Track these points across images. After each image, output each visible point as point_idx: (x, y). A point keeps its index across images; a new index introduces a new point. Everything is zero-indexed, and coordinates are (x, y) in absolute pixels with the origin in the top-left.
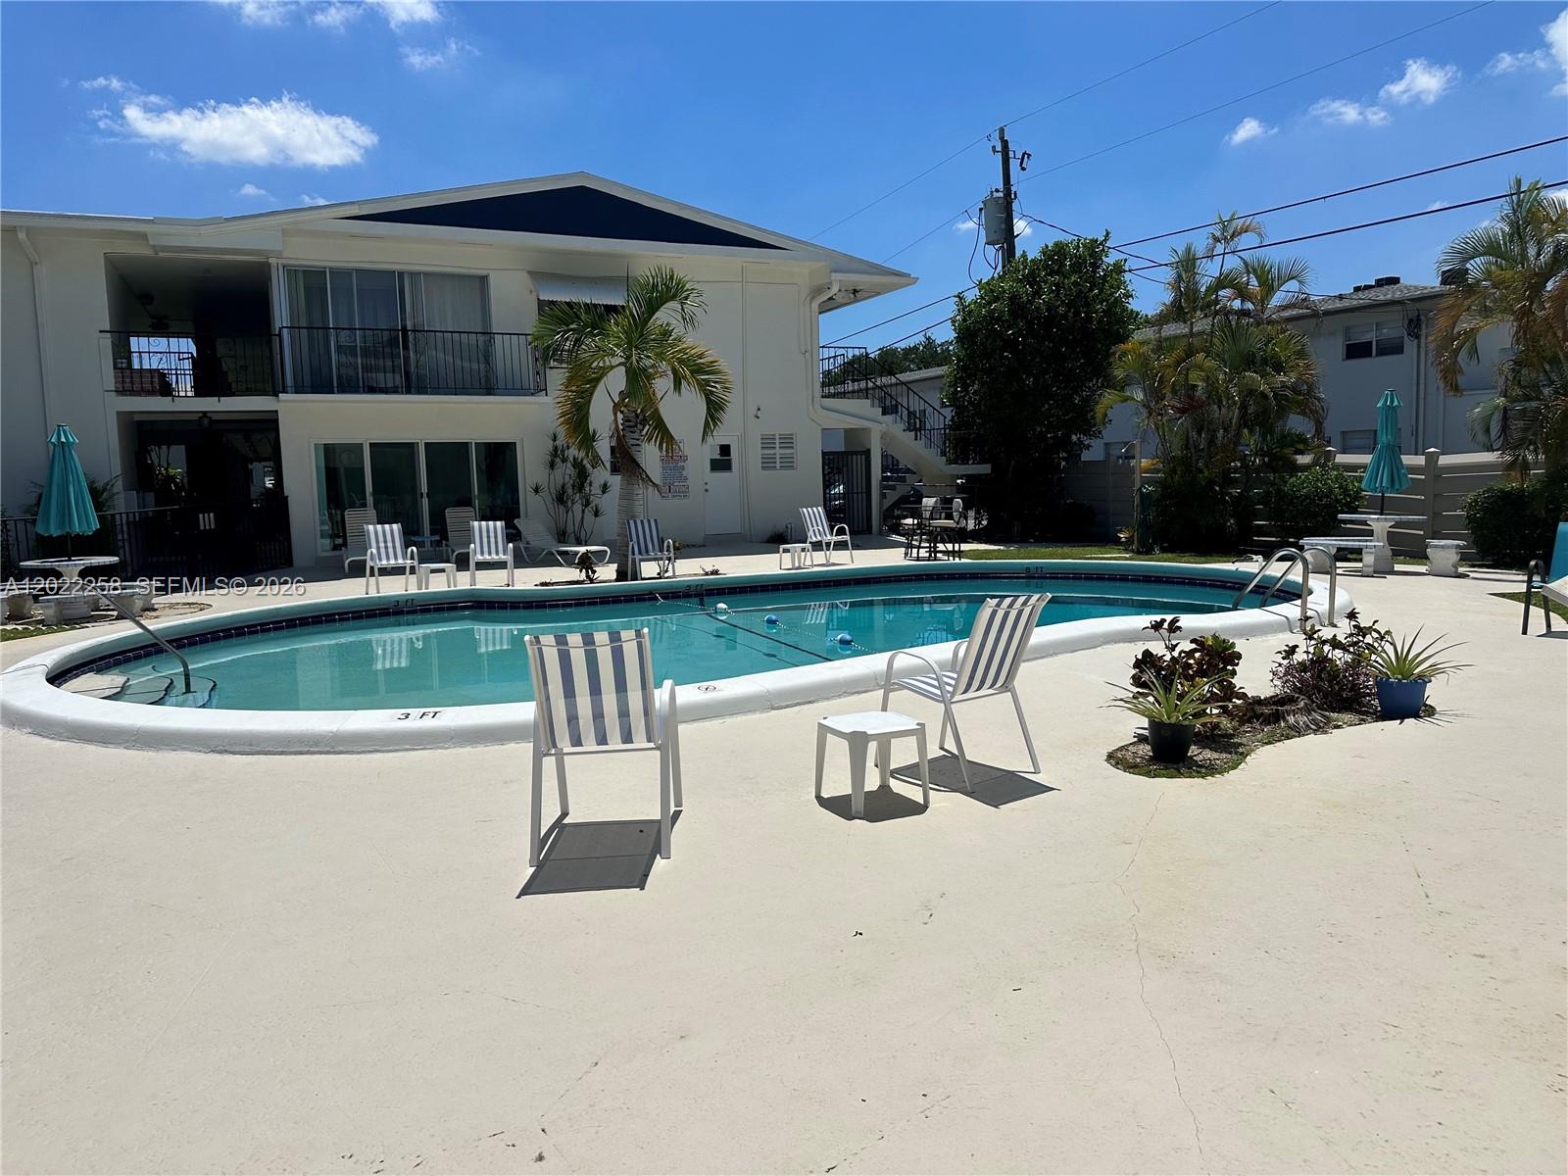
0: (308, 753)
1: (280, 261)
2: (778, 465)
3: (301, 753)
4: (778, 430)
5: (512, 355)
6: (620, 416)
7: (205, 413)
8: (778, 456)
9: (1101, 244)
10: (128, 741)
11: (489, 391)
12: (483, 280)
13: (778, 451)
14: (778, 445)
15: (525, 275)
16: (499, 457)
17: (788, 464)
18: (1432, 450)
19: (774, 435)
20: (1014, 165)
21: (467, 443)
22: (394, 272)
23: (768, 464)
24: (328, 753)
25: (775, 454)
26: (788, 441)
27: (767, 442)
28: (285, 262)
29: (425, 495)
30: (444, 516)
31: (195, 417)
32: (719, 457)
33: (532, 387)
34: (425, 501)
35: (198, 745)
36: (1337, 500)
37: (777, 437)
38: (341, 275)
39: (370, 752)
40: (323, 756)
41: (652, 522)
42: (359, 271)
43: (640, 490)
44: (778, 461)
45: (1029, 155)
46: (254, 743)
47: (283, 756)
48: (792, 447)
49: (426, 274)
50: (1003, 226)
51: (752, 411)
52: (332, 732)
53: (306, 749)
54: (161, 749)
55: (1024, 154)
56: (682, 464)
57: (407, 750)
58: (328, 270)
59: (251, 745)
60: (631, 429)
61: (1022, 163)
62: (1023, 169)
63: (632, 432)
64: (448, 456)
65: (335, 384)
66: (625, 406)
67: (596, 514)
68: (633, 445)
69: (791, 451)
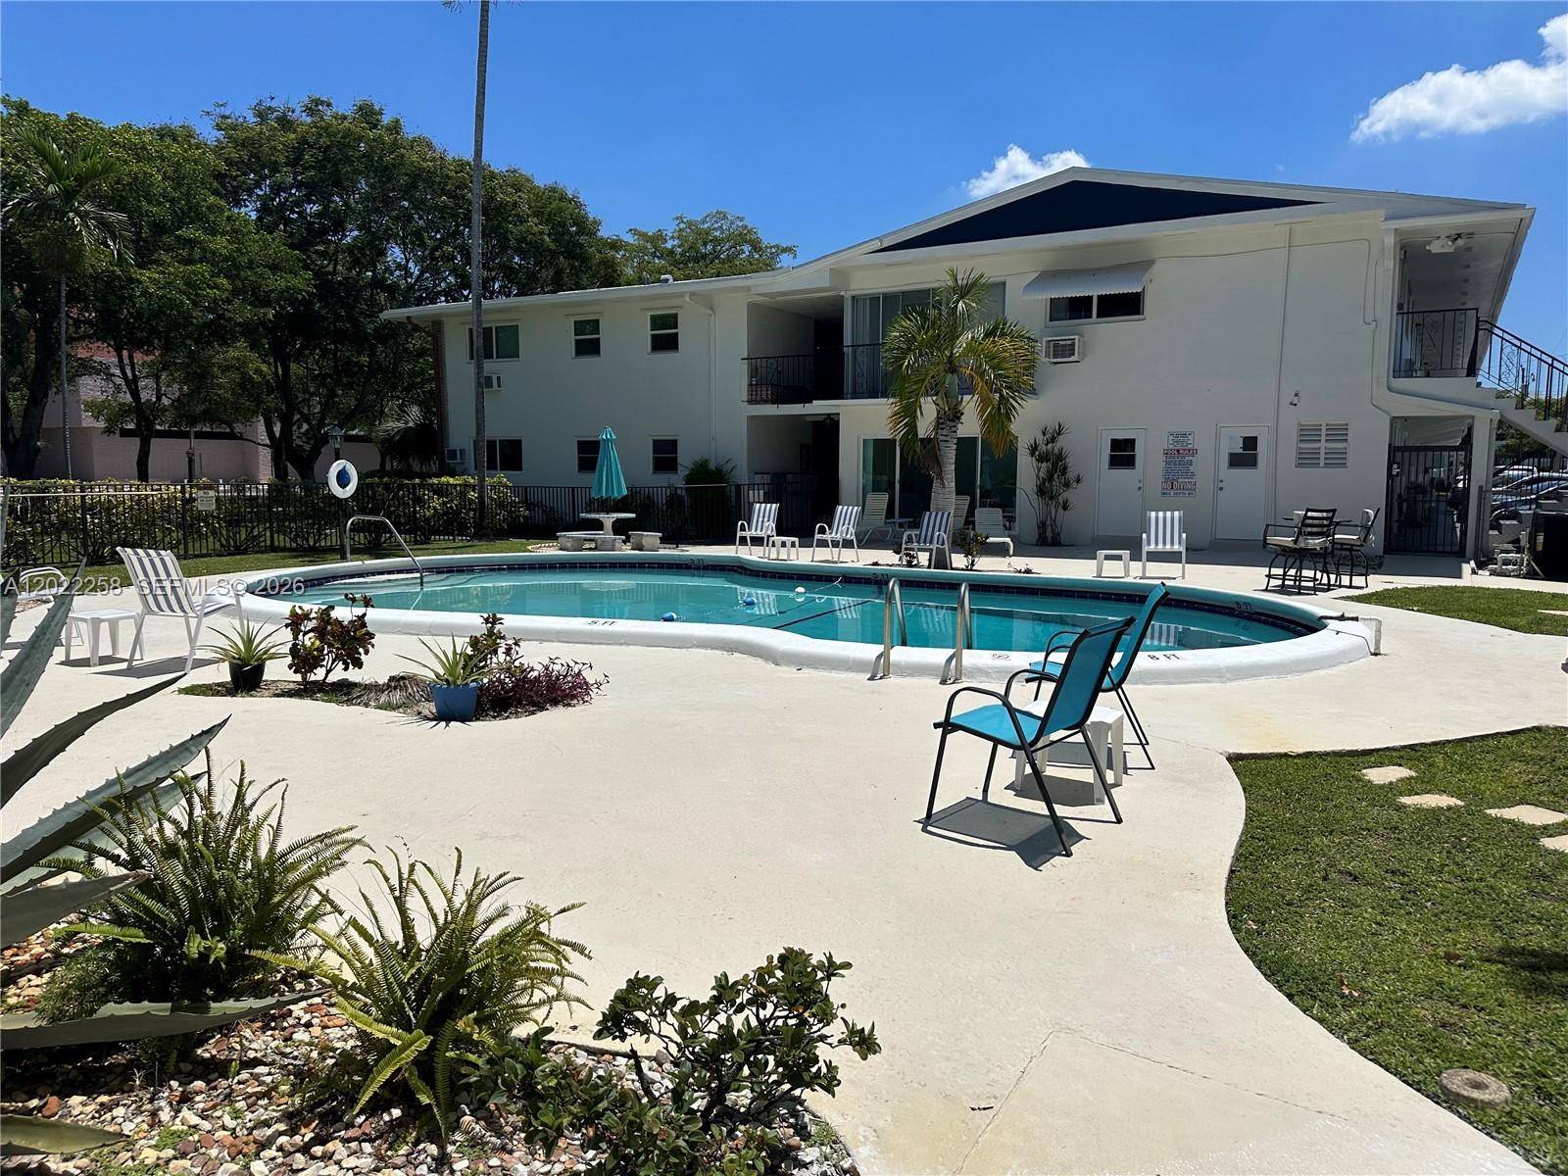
1: (849, 294)
2: (1322, 464)
4: (1324, 418)
7: (829, 415)
8: (1323, 451)
12: (1000, 287)
13: (1323, 444)
14: (1323, 438)
17: (1338, 460)
19: (1321, 425)
21: (976, 438)
22: (930, 289)
23: (1306, 460)
25: (1318, 448)
26: (1339, 433)
27: (1308, 434)
28: (854, 293)
31: (821, 419)
32: (1241, 451)
37: (1324, 428)
42: (905, 292)
44: (1322, 457)
48: (1345, 440)
51: (1287, 396)
56: (1190, 458)
58: (881, 296)
69: (1344, 445)
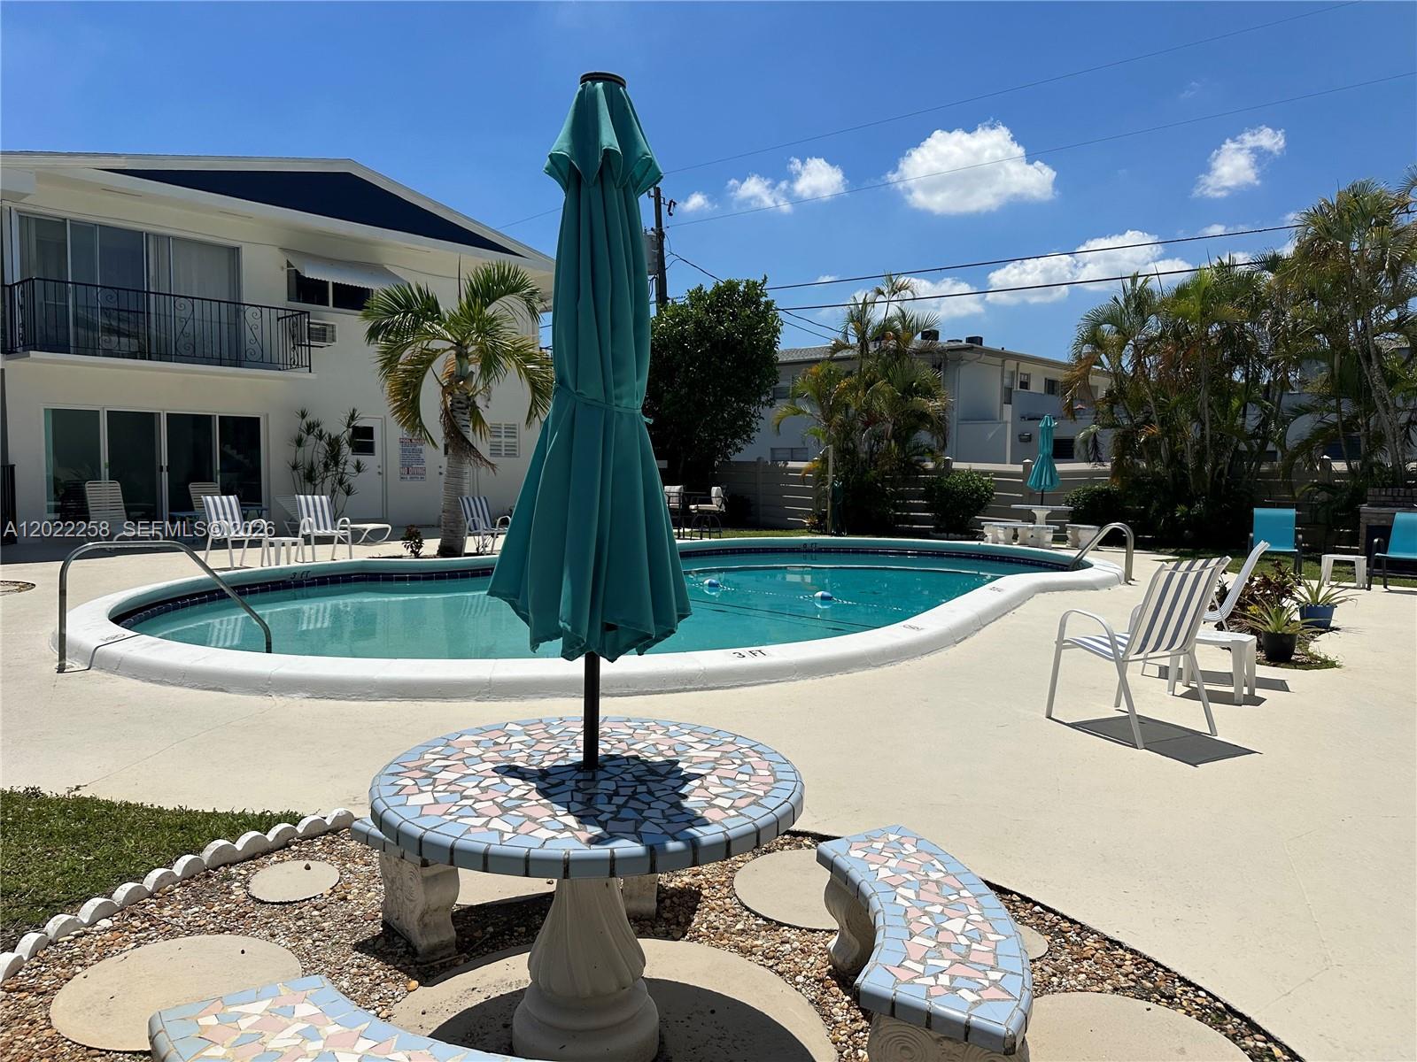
0: (685, 690)
1: (14, 206)
2: (503, 453)
3: (678, 691)
4: (503, 420)
5: (260, 326)
6: (449, 399)
8: (503, 445)
9: (760, 285)
10: (478, 694)
11: (237, 363)
12: (234, 252)
13: (503, 439)
14: (503, 434)
15: (276, 250)
16: (243, 432)
17: (511, 452)
18: (1028, 461)
19: (500, 424)
20: (664, 208)
21: (210, 416)
22: (142, 233)
23: (494, 450)
24: (702, 689)
25: (500, 442)
26: (511, 431)
28: (20, 207)
29: (165, 469)
30: (188, 491)
33: (281, 361)
34: (165, 475)
35: (570, 691)
36: (983, 496)
37: (503, 427)
38: (85, 230)
39: (738, 686)
40: (698, 692)
41: (482, 498)
42: (104, 227)
43: (468, 468)
44: (503, 448)
45: (675, 204)
46: (630, 685)
47: (661, 695)
48: (515, 437)
49: (176, 239)
50: (656, 260)
52: (701, 670)
53: (682, 687)
54: (525, 698)
55: (671, 201)
56: (421, 447)
57: (766, 683)
58: (68, 222)
59: (628, 687)
60: (463, 411)
61: (669, 210)
62: (671, 214)
63: (463, 413)
64: (190, 428)
65: (72, 344)
66: (458, 389)
67: (348, 493)
68: (463, 426)
69: (513, 440)
